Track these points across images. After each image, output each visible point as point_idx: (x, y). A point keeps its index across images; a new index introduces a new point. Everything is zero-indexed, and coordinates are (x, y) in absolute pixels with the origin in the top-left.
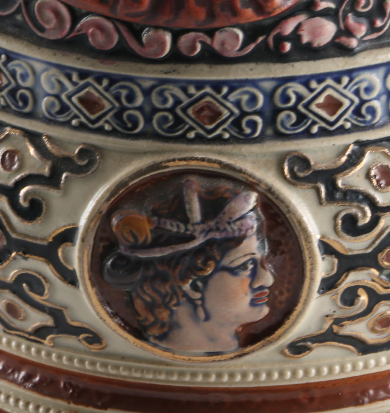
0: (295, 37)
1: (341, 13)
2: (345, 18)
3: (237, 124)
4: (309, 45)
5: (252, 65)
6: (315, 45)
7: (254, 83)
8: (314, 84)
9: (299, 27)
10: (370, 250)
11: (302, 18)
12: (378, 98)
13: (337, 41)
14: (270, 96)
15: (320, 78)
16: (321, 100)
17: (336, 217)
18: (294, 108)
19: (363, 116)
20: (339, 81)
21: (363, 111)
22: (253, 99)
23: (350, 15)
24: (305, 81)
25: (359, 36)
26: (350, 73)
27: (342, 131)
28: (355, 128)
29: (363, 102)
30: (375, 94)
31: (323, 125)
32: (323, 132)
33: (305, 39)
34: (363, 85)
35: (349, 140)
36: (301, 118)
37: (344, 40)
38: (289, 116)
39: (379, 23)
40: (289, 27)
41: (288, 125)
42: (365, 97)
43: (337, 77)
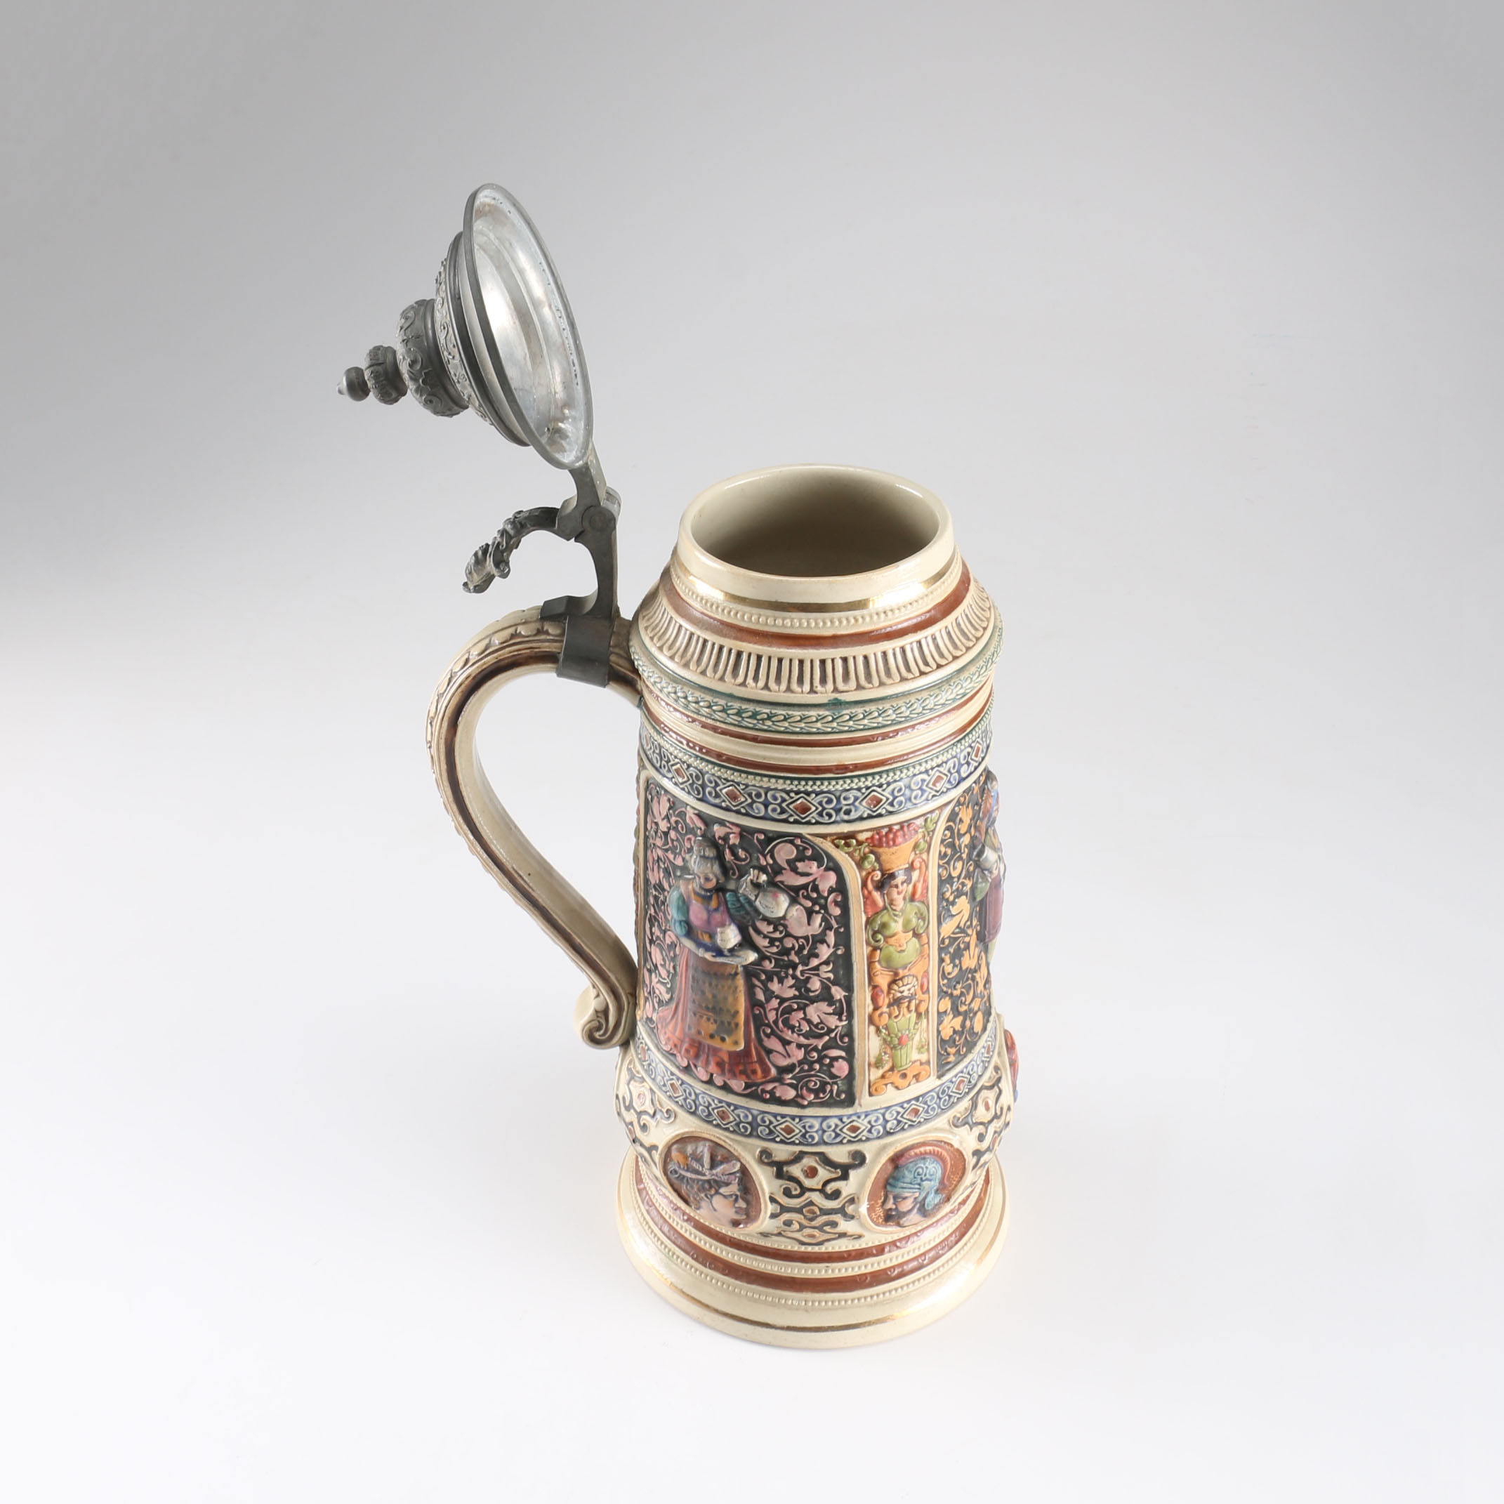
0: (772, 1092)
1: (799, 1086)
2: (802, 1088)
3: (738, 1125)
4: (780, 1098)
5: (748, 1100)
6: (783, 1098)
7: (748, 1109)
8: (779, 1118)
9: (775, 1088)
10: (798, 1206)
11: (776, 1084)
12: (816, 1132)
13: (796, 1099)
14: (755, 1118)
15: (783, 1116)
16: (783, 1126)
17: (781, 1186)
18: (768, 1127)
19: (807, 1139)
20: (794, 1120)
21: (807, 1136)
22: (746, 1116)
23: (805, 1088)
24: (775, 1116)
25: (809, 1099)
26: (801, 1118)
27: (793, 1143)
28: (800, 1144)
29: (807, 1132)
30: (815, 1129)
31: (783, 1138)
32: (782, 1142)
33: (778, 1095)
34: (807, 1125)
35: (797, 1149)
36: (771, 1132)
37: (799, 1100)
38: (765, 1130)
39: (821, 1095)
40: (769, 1087)
41: (764, 1133)
42: (808, 1130)
43: (793, 1118)
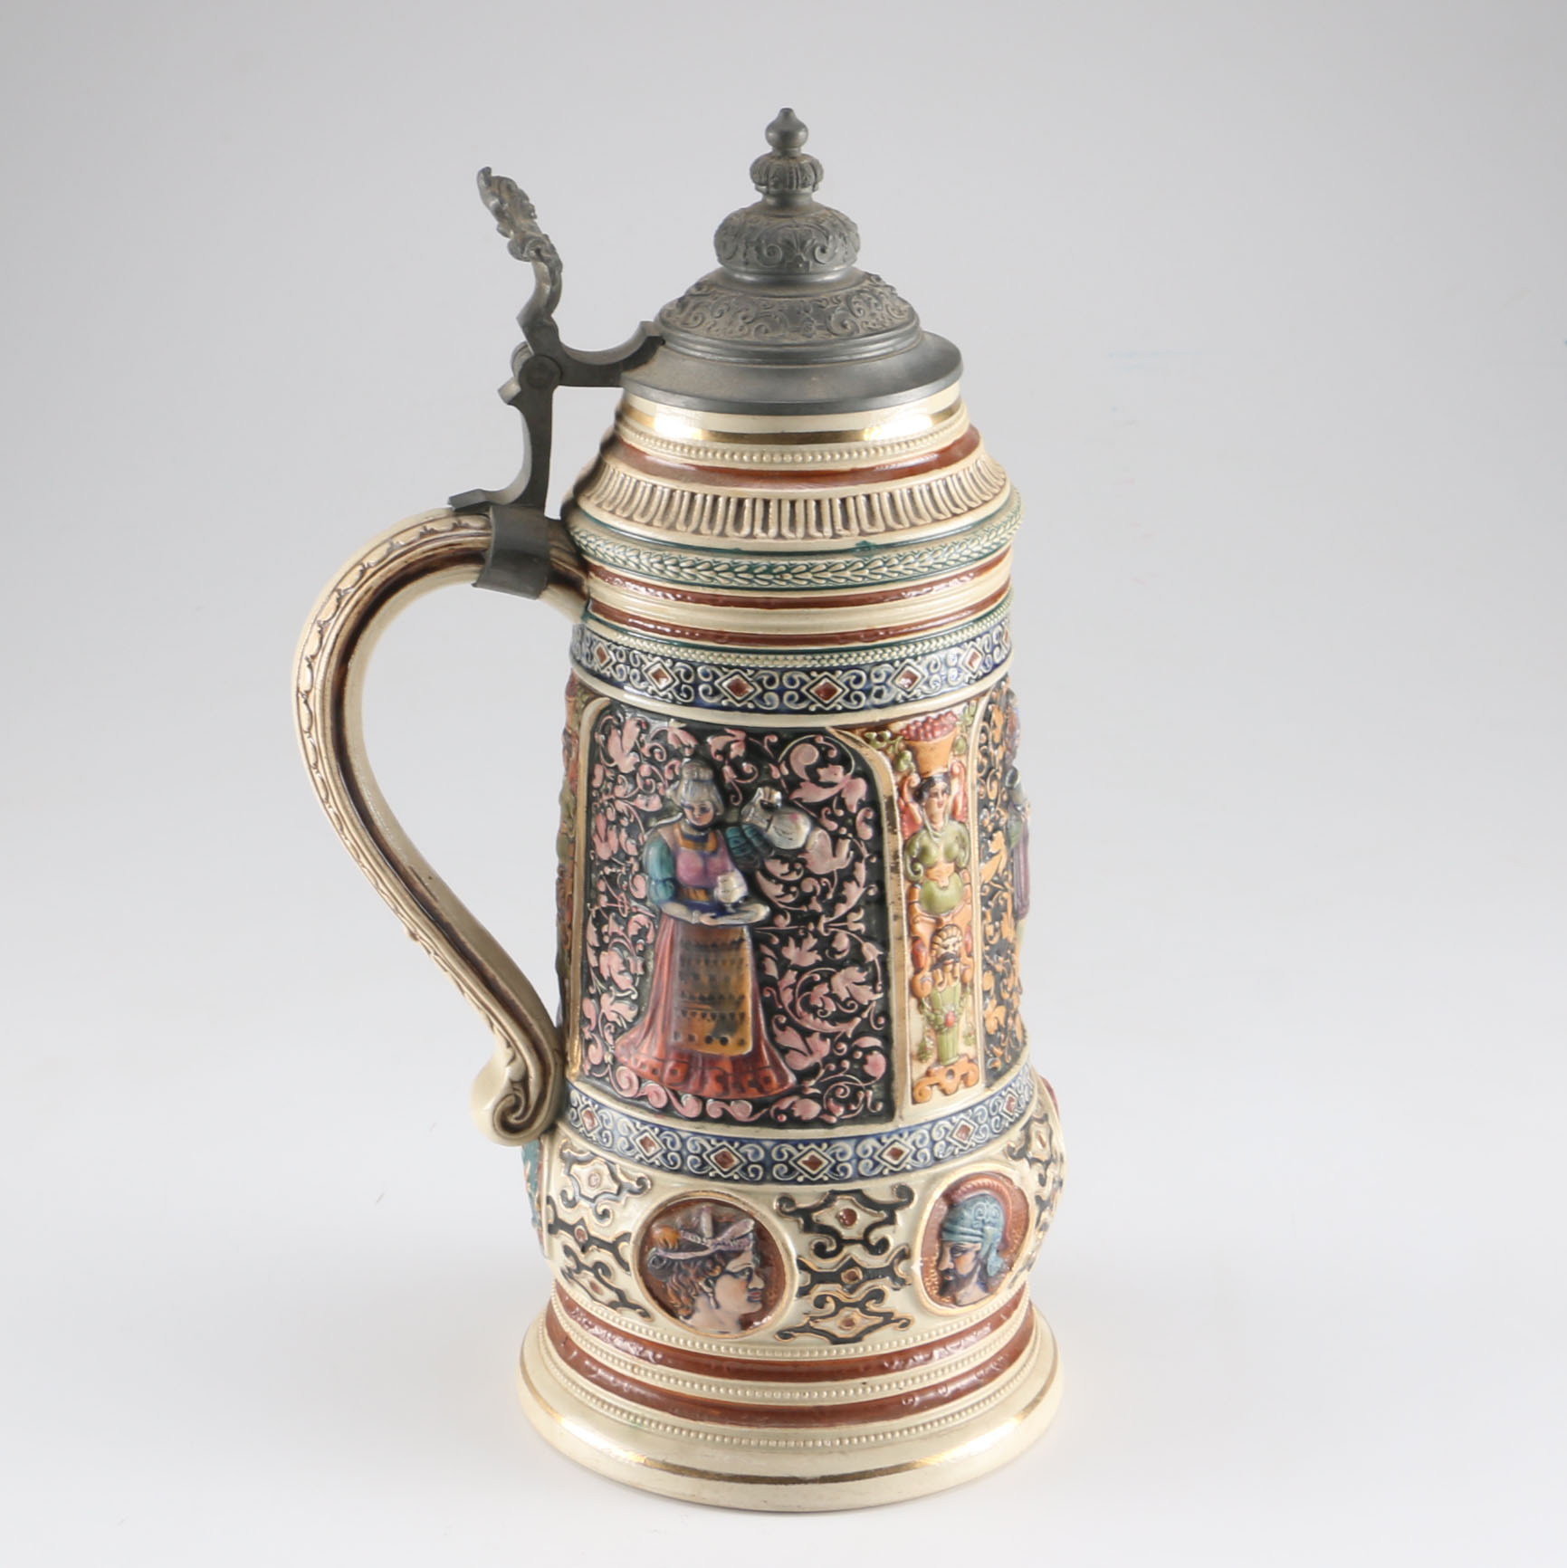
0: (789, 1112)
1: (824, 1097)
2: (827, 1101)
3: (744, 1169)
4: (800, 1117)
5: (758, 1129)
6: (804, 1118)
7: (758, 1142)
8: (801, 1147)
9: (793, 1104)
10: (835, 1270)
11: (795, 1098)
12: (849, 1161)
13: (821, 1116)
14: (768, 1152)
15: (806, 1142)
16: (806, 1158)
17: (810, 1243)
18: (786, 1163)
19: (838, 1172)
20: (820, 1146)
21: (838, 1169)
22: (756, 1153)
23: (831, 1099)
24: (795, 1144)
25: (838, 1115)
26: (829, 1141)
27: (821, 1182)
28: (831, 1181)
29: (838, 1163)
30: (847, 1158)
31: (807, 1176)
32: (807, 1182)
33: (797, 1114)
34: (839, 1151)
35: (827, 1188)
36: (791, 1170)
37: (826, 1117)
38: (782, 1168)
39: (853, 1108)
40: (785, 1104)
41: (782, 1174)
42: (840, 1159)
43: (819, 1143)
